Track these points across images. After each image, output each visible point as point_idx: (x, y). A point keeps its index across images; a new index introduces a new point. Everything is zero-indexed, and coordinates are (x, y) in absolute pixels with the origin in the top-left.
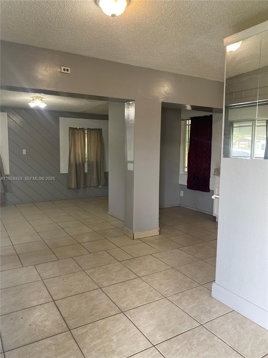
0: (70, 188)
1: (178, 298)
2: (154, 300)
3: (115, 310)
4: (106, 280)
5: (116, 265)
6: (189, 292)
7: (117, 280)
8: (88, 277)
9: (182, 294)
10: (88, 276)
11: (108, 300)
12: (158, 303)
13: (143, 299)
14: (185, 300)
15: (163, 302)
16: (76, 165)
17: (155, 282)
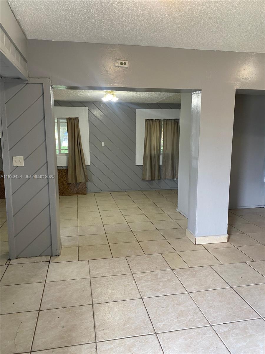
0: (144, 180)
1: (226, 329)
2: (196, 326)
3: (148, 329)
4: (151, 289)
5: (167, 273)
6: (242, 325)
7: (163, 292)
8: (134, 283)
9: (232, 326)
10: (134, 281)
11: (145, 314)
12: (199, 331)
13: (184, 323)
14: (233, 335)
15: (206, 331)
16: (151, 157)
17: (204, 302)
